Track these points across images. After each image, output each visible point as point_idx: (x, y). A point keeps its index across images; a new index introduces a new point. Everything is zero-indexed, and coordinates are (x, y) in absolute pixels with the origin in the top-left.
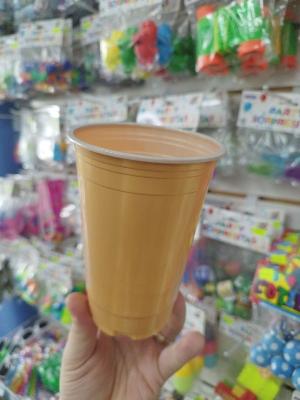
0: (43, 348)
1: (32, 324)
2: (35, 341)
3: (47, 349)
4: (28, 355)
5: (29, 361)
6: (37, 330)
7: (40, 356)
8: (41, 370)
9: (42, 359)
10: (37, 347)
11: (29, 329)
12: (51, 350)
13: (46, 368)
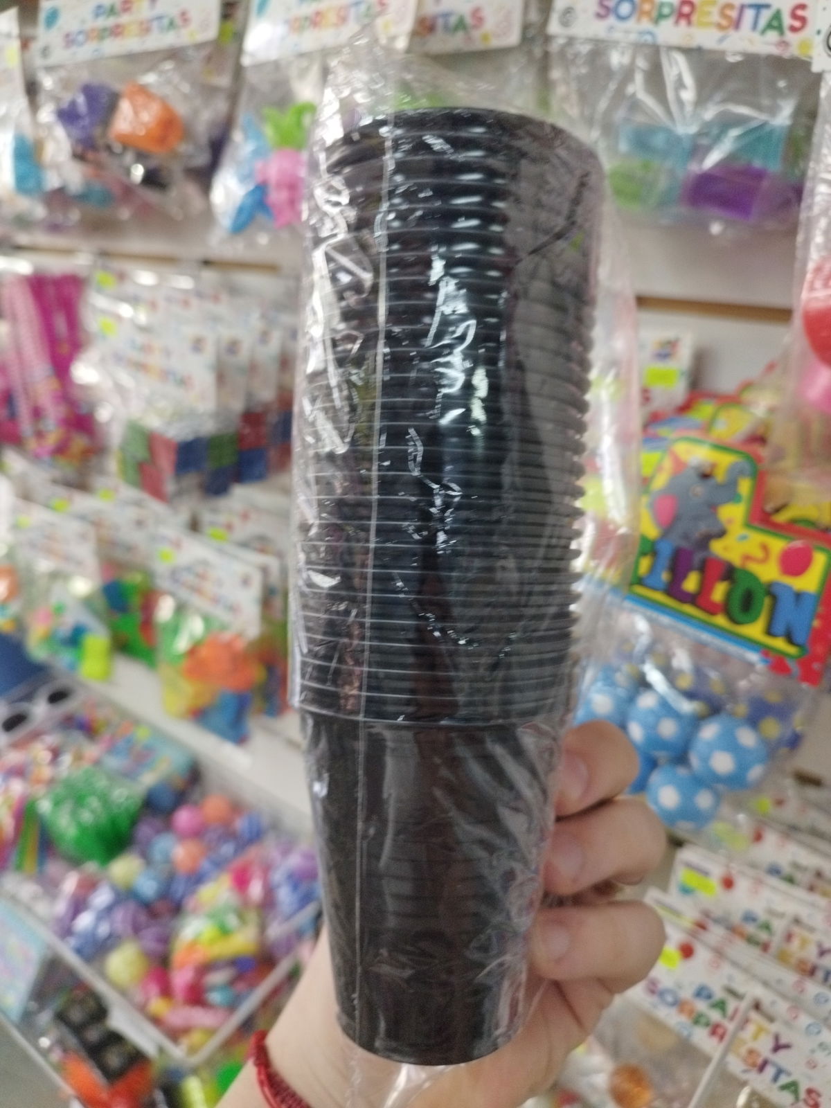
0: (56, 753)
1: (29, 697)
2: (36, 735)
3: (67, 759)
4: (18, 772)
5: (17, 787)
6: (40, 710)
7: (46, 772)
8: (45, 806)
9: (51, 782)
10: (40, 752)
11: (23, 706)
12: (78, 757)
13: (57, 803)
